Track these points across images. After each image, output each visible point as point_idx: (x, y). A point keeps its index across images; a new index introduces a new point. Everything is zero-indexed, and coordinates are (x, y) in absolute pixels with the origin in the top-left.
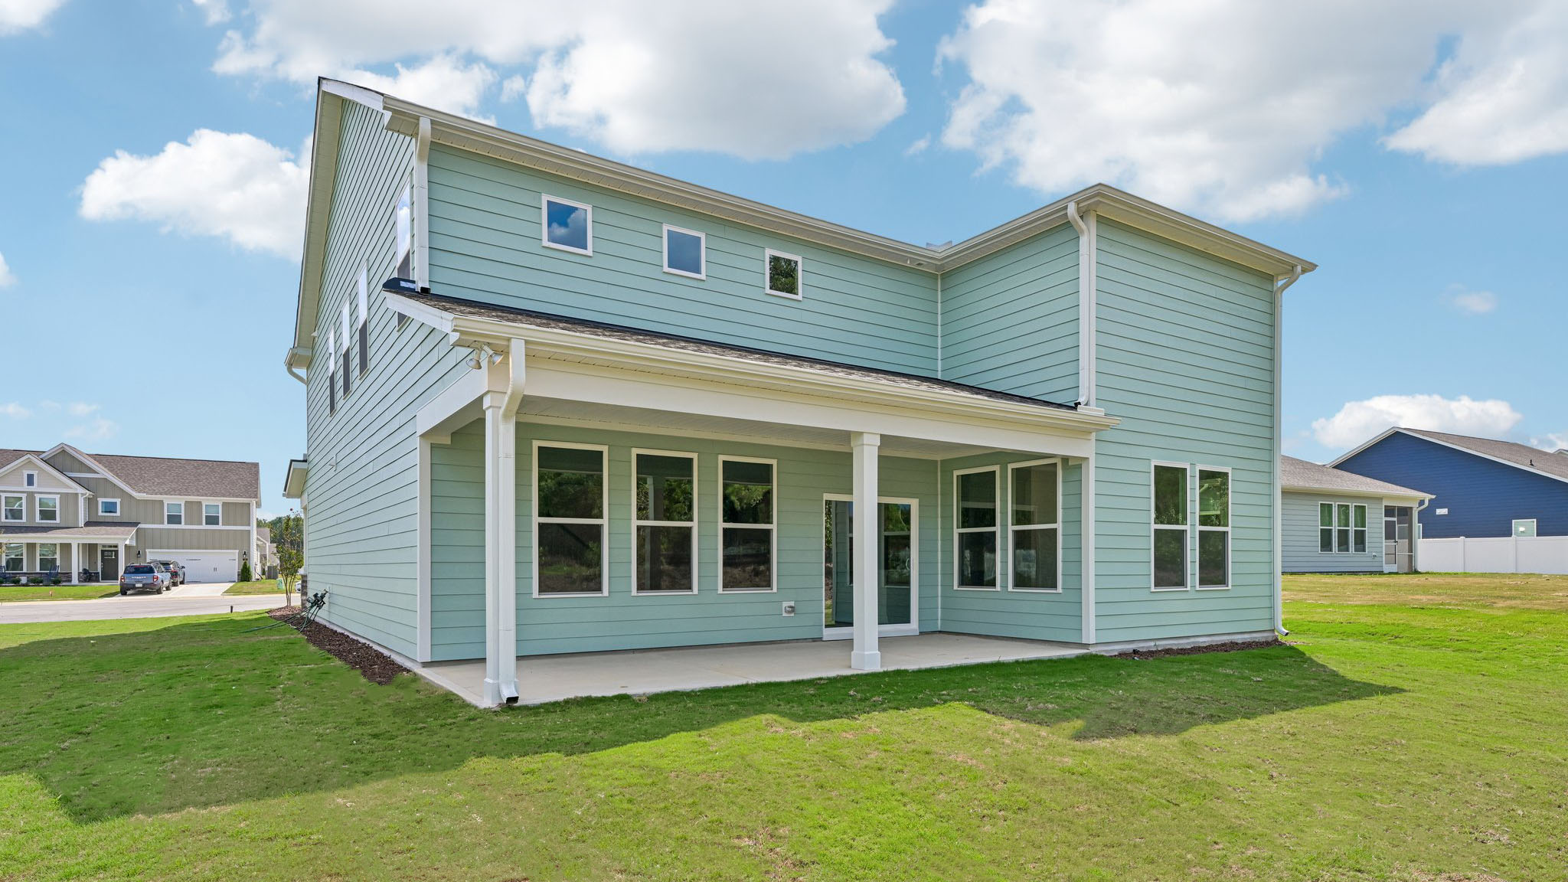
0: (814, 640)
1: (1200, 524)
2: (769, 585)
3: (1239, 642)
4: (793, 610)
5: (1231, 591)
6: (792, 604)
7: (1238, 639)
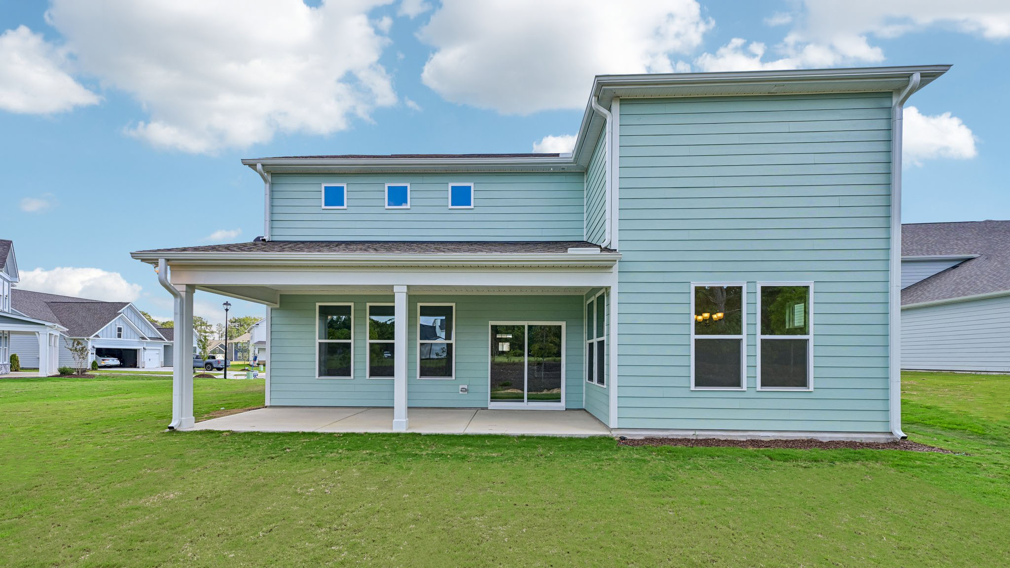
0: (483, 409)
1: (762, 333)
2: (450, 375)
3: (825, 441)
4: (466, 390)
5: (811, 394)
6: (466, 387)
7: (825, 438)
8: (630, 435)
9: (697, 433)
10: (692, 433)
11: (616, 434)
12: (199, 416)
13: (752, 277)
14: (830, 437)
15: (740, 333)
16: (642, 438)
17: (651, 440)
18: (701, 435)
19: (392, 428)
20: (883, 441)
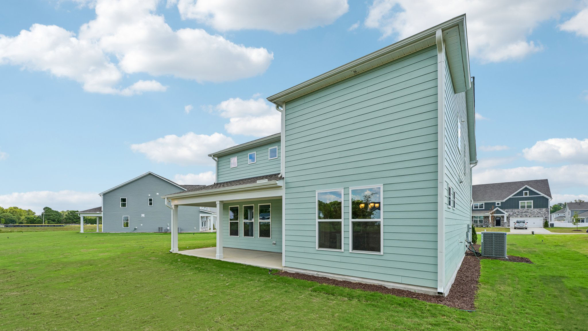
1: (353, 218)
2: (269, 237)
3: (389, 288)
4: (275, 244)
5: (383, 256)
6: (275, 242)
7: (390, 286)
8: (289, 270)
9: (319, 273)
10: (316, 273)
11: (285, 269)
12: (180, 249)
13: (346, 185)
14: (393, 286)
15: (340, 218)
16: (294, 272)
17: (297, 274)
18: (320, 275)
19: (215, 258)
20: (431, 294)
